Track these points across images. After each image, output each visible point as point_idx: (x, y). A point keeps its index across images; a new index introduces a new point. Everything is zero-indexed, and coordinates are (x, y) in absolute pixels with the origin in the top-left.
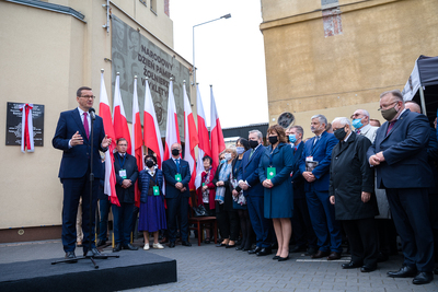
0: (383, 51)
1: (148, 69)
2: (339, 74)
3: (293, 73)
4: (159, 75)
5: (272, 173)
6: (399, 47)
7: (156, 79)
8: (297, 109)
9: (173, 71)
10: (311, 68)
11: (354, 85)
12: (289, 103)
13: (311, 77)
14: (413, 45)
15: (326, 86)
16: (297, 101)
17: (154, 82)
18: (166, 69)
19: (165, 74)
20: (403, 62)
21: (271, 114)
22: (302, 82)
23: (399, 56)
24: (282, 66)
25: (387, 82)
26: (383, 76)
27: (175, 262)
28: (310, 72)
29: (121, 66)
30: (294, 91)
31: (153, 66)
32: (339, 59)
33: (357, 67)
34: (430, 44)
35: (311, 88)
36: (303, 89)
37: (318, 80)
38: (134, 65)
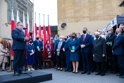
0: (97, 4)
1: (19, 5)
2: (82, 11)
3: (67, 9)
4: (22, 7)
5: (73, 48)
6: (102, 3)
7: (21, 8)
8: (67, 22)
9: (27, 6)
10: (73, 8)
11: (87, 15)
12: (65, 20)
13: (73, 11)
14: (106, 3)
15: (78, 15)
16: (68, 19)
17: (21, 10)
18: (25, 5)
19: (24, 7)
20: (103, 9)
21: (59, 23)
22: (70, 12)
23: (102, 6)
24: (63, 6)
25: (97, 15)
26: (96, 13)
27: (52, 74)
28: (72, 9)
29: (10, 4)
30: (67, 15)
31: (20, 4)
32: (83, 6)
33: (88, 9)
34: (111, 3)
35: (73, 15)
36: (70, 15)
37: (75, 12)
38: (14, 3)
